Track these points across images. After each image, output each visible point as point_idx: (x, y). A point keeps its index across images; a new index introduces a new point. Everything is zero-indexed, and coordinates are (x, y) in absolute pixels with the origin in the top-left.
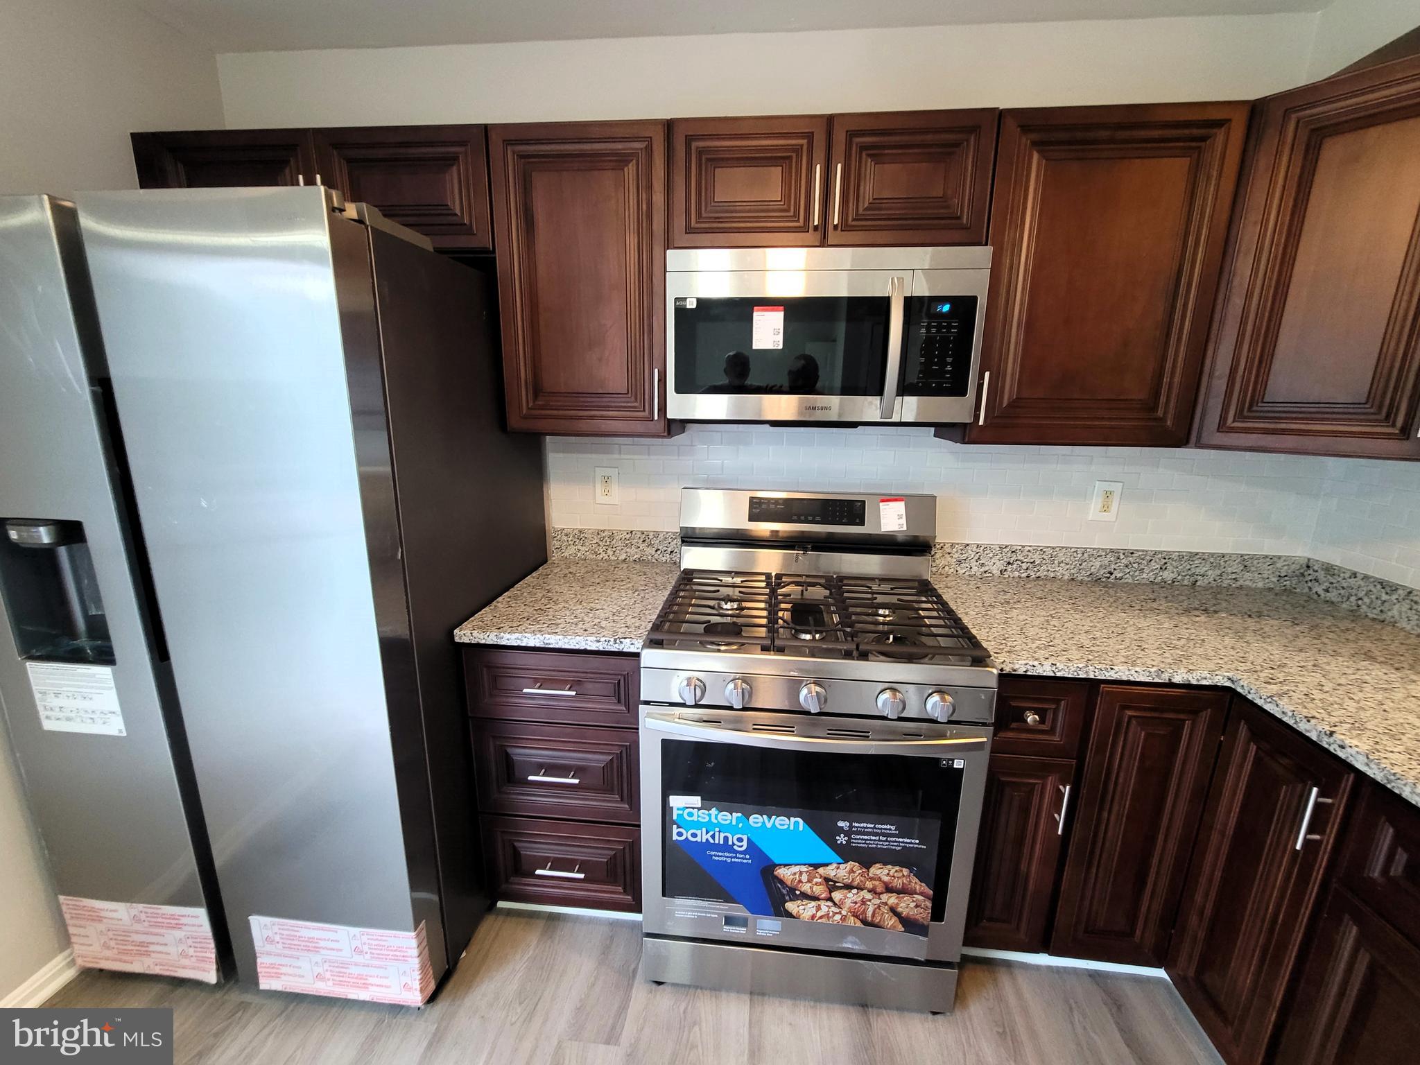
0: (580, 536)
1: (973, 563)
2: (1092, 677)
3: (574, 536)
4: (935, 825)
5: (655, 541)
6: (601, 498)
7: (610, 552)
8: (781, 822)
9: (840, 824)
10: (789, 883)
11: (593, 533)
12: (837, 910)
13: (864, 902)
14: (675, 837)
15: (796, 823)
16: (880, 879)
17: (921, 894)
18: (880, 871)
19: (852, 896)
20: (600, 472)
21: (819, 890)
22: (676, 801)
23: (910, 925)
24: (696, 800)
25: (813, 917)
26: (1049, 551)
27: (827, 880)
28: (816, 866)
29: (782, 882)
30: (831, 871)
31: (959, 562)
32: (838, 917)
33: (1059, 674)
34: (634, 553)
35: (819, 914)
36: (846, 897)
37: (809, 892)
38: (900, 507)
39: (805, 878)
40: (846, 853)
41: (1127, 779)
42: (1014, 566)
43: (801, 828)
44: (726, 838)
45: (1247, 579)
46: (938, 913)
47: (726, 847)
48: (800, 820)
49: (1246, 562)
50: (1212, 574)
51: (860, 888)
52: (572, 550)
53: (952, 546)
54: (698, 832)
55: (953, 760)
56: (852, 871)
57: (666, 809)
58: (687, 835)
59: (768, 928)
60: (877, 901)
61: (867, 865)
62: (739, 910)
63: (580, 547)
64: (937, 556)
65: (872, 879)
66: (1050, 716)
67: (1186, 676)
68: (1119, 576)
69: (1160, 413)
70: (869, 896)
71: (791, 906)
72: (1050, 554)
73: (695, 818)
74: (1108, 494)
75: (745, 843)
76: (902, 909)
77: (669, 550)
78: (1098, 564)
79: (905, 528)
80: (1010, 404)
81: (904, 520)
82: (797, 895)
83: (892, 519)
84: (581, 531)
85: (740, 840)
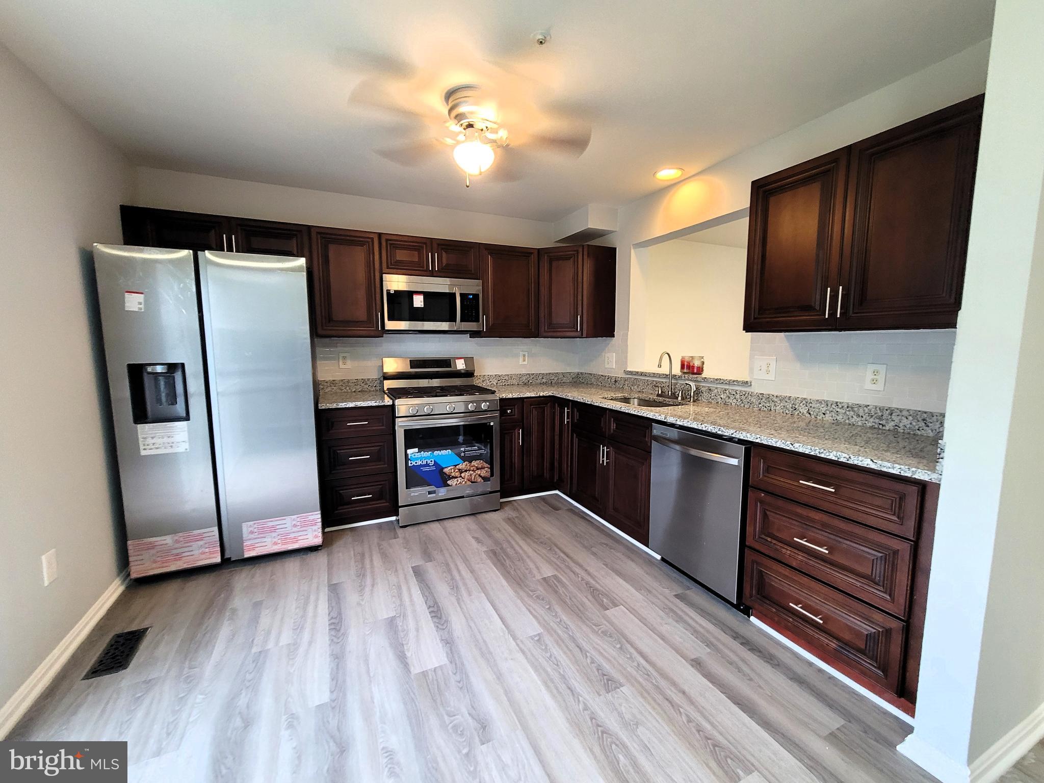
0: (333, 383)
1: (488, 381)
2: (522, 397)
3: (330, 383)
4: (488, 444)
5: (368, 382)
6: (342, 366)
7: (348, 388)
8: (444, 452)
9: (462, 449)
10: (448, 474)
11: (339, 381)
12: (463, 480)
13: (471, 475)
14: (410, 465)
15: (449, 452)
16: (475, 466)
17: (487, 467)
18: (474, 463)
19: (467, 474)
20: (341, 355)
21: (457, 474)
22: (410, 451)
23: (485, 479)
24: (416, 450)
25: (456, 484)
26: (510, 375)
27: (459, 470)
28: (456, 466)
29: (446, 474)
30: (460, 467)
31: (483, 381)
32: (464, 482)
33: (513, 397)
34: (359, 388)
35: (458, 483)
36: (465, 475)
37: (454, 476)
38: (462, 361)
39: (453, 471)
40: (464, 459)
41: (535, 428)
43: (450, 453)
44: (427, 462)
46: (492, 473)
47: (427, 465)
48: (449, 450)
49: (563, 375)
50: (555, 379)
51: (469, 471)
52: (329, 389)
53: (480, 375)
54: (418, 462)
55: (490, 423)
56: (467, 465)
57: (406, 455)
58: (414, 463)
59: (442, 492)
61: (470, 462)
62: (433, 488)
63: (333, 387)
64: (476, 378)
65: (473, 466)
66: (513, 410)
67: (543, 394)
68: (531, 382)
69: (530, 327)
70: (472, 473)
71: (449, 482)
72: (511, 377)
73: (416, 457)
74: (524, 356)
75: (433, 462)
76: (482, 475)
77: (375, 386)
78: (525, 378)
79: (465, 368)
80: (492, 325)
81: (464, 365)
82: (450, 477)
83: (460, 365)
84: (333, 380)
85: (431, 461)
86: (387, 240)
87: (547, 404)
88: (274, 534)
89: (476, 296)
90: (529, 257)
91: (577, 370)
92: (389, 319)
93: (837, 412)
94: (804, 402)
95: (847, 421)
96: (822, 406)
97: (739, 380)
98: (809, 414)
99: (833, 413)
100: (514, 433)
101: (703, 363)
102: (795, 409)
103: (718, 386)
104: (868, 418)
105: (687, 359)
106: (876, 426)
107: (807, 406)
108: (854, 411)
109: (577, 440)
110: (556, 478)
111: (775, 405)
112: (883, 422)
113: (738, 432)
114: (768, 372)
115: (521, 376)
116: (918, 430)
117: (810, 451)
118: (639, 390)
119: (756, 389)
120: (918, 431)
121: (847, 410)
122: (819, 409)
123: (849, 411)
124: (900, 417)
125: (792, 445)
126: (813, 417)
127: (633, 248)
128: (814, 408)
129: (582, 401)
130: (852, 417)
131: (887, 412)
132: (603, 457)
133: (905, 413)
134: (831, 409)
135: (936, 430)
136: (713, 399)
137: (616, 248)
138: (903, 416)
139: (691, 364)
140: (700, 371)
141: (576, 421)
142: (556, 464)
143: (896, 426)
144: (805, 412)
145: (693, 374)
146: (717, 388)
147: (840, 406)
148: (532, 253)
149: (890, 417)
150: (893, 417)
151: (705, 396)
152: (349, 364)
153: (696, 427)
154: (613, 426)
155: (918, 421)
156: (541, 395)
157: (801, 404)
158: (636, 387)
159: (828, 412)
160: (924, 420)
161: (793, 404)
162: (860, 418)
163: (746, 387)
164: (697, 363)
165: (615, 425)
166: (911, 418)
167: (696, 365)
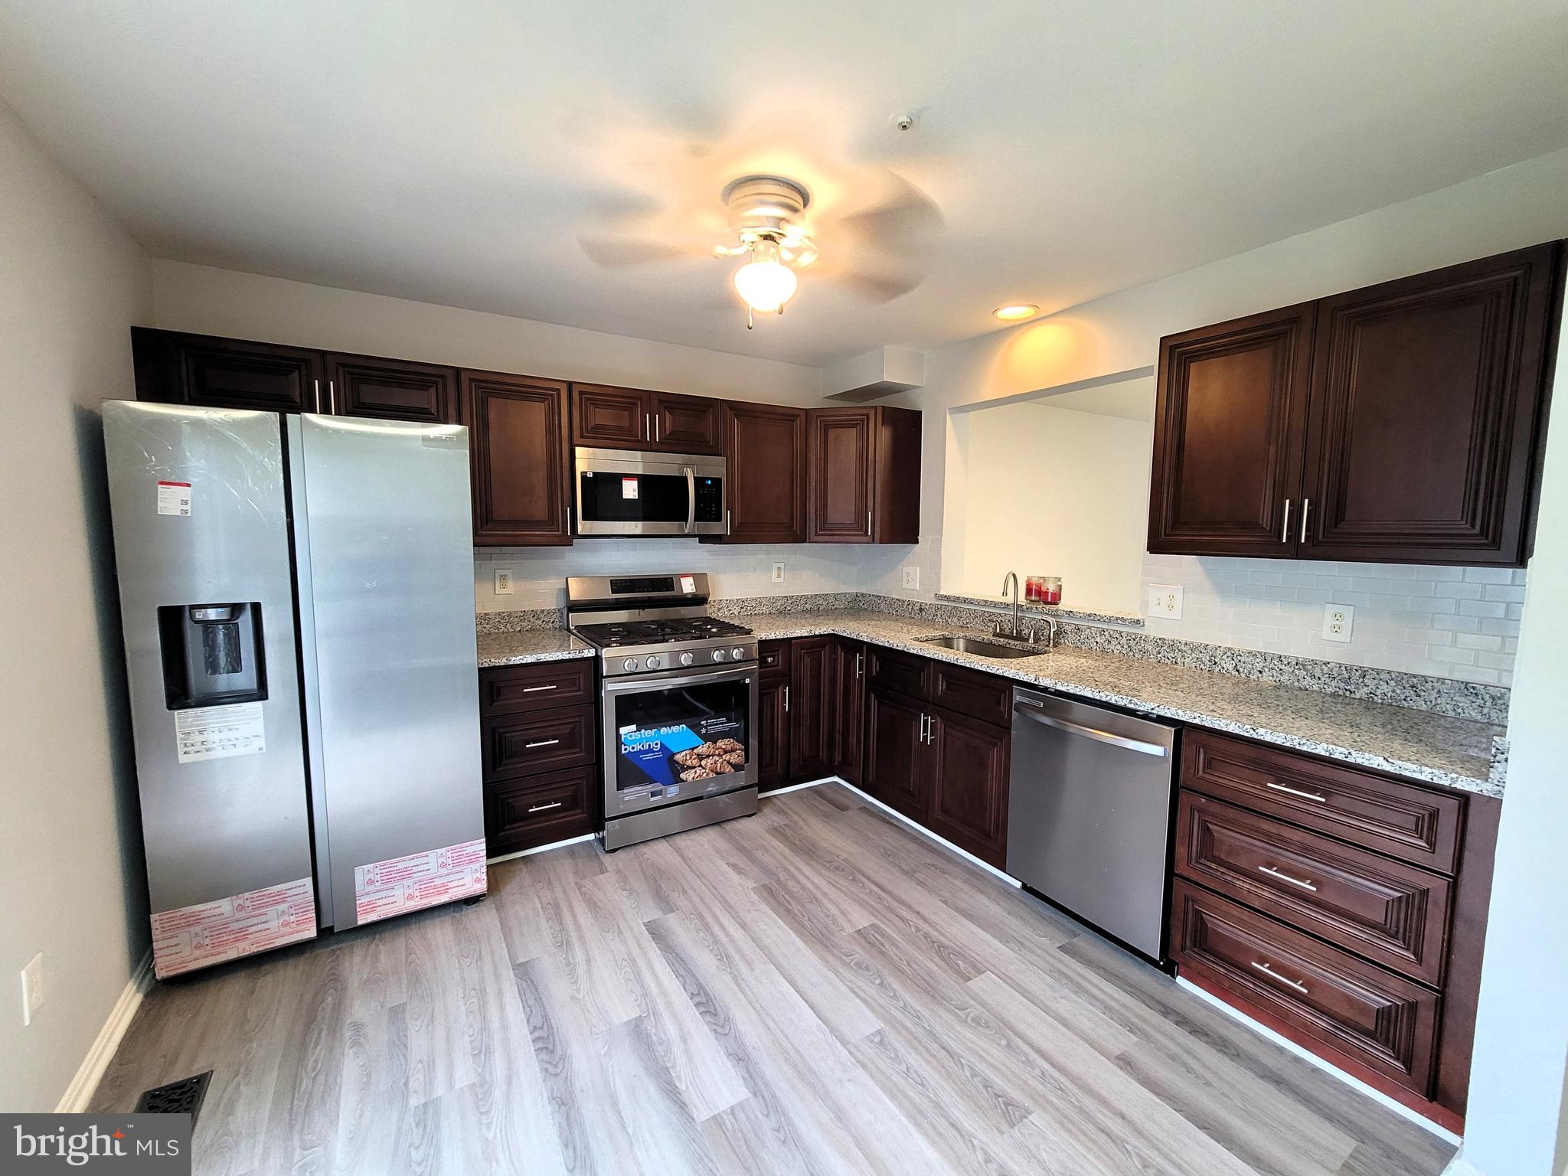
0: (485, 617)
1: (726, 610)
2: (789, 637)
3: (480, 619)
4: (741, 713)
5: (542, 616)
6: (500, 590)
7: (509, 626)
8: (675, 729)
9: (702, 723)
10: (681, 763)
11: (496, 615)
12: (704, 771)
13: (715, 763)
14: (623, 752)
15: (682, 728)
16: (721, 748)
17: (739, 749)
18: (721, 743)
19: (710, 761)
20: (499, 572)
21: (695, 762)
22: (623, 730)
23: (737, 767)
24: (633, 727)
25: (694, 778)
26: (759, 599)
27: (698, 755)
28: (693, 749)
29: (678, 763)
30: (700, 750)
31: (719, 610)
32: (705, 774)
33: (777, 638)
34: (526, 625)
35: (696, 776)
36: (707, 762)
37: (691, 765)
38: (690, 580)
39: (688, 757)
40: (706, 738)
41: (807, 683)
42: (744, 609)
43: (685, 729)
44: (649, 745)
45: (837, 605)
46: (747, 757)
47: (650, 750)
48: (684, 725)
49: (836, 597)
50: (825, 603)
51: (713, 756)
53: (714, 601)
54: (635, 746)
55: (745, 680)
56: (709, 747)
57: (618, 736)
58: (629, 749)
59: (673, 792)
60: (721, 760)
61: (715, 742)
62: (658, 787)
63: (485, 626)
64: (709, 606)
65: (718, 749)
66: (776, 657)
68: (790, 609)
69: (795, 527)
70: (718, 759)
71: (683, 776)
72: (760, 602)
73: (633, 738)
74: (779, 569)
75: (659, 746)
76: (733, 761)
77: (552, 620)
78: (780, 604)
79: (695, 591)
80: (739, 525)
81: (694, 587)
82: (686, 768)
83: (688, 586)
84: (486, 614)
85: (657, 744)
86: (581, 393)
87: (824, 647)
88: (410, 882)
89: (717, 482)
90: (793, 421)
91: (854, 590)
92: (584, 519)
93: (1281, 670)
94: (1229, 654)
95: (1296, 684)
96: (1258, 660)
97: (1125, 618)
98: (1238, 671)
99: (1274, 672)
100: (776, 693)
101: (1060, 587)
102: (1215, 664)
103: (1091, 625)
104: (1328, 680)
105: (1035, 581)
106: (1341, 693)
107: (1233, 660)
108: (1306, 670)
109: (876, 702)
110: (838, 758)
111: (1183, 656)
112: (1352, 688)
113: (1162, 707)
114: (1171, 608)
115: (774, 600)
116: (1405, 700)
117: (1284, 740)
118: (961, 624)
119: (1152, 631)
120: (1403, 702)
121: (1297, 667)
122: (1253, 665)
123: (1299, 669)
124: (1376, 682)
125: (1254, 730)
126: (1243, 676)
127: (950, 414)
128: (1244, 663)
129: (886, 645)
130: (1304, 678)
131: (1358, 674)
132: (925, 731)
133: (1383, 676)
134: (1272, 666)
135: (1431, 702)
136: (1083, 643)
137: (921, 412)
138: (1381, 679)
139: (1044, 589)
140: (1056, 598)
141: (874, 674)
142: (838, 737)
143: (1371, 693)
144: (1231, 668)
145: (1047, 603)
146: (1089, 628)
147: (1286, 663)
148: (798, 416)
149: (1362, 680)
150: (1366, 680)
151: (1070, 639)
152: (511, 587)
153: (1090, 695)
154: (942, 686)
155: (1404, 688)
156: (817, 633)
157: (1225, 657)
158: (955, 620)
159: (1267, 670)
160: (1412, 687)
161: (1212, 656)
162: (1316, 681)
163: (1136, 628)
164: (1051, 587)
165: (945, 684)
166: (1393, 683)
167: (1050, 590)
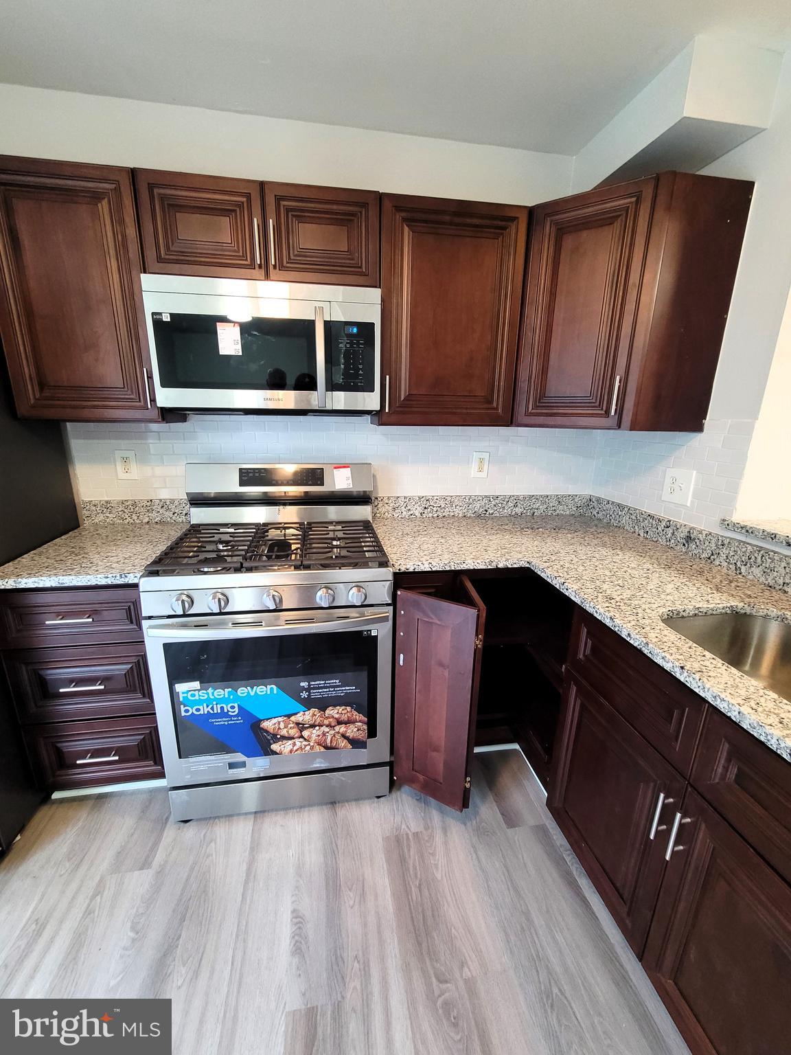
0: (107, 506)
1: (403, 509)
2: (453, 569)
3: (101, 507)
4: (364, 675)
5: (172, 507)
6: (121, 474)
7: (134, 517)
8: (261, 690)
9: (302, 684)
10: (272, 731)
11: (118, 503)
12: (307, 743)
13: (324, 734)
14: (183, 714)
15: (272, 689)
16: (333, 717)
17: (360, 721)
18: (332, 712)
19: (316, 732)
20: (118, 454)
21: (293, 732)
22: (181, 688)
23: (356, 743)
24: (196, 685)
25: (291, 751)
26: (449, 499)
27: (298, 724)
28: (289, 716)
29: (267, 731)
30: (299, 718)
31: (394, 509)
32: (308, 748)
33: (434, 569)
34: (155, 517)
35: (295, 748)
36: (312, 733)
37: (287, 735)
38: (347, 472)
39: (282, 725)
40: (308, 704)
42: (429, 510)
43: (275, 692)
44: (222, 708)
45: (561, 510)
46: (372, 732)
47: (223, 714)
48: (273, 686)
49: (559, 500)
50: (543, 508)
51: (320, 726)
52: (101, 517)
53: (387, 498)
54: (201, 707)
55: (370, 631)
56: (314, 715)
57: (173, 695)
58: (192, 710)
59: (258, 765)
60: (332, 732)
61: (323, 709)
62: (239, 757)
63: (108, 515)
64: (379, 506)
67: (505, 563)
68: (491, 512)
69: (495, 405)
70: (327, 729)
71: (275, 747)
72: (450, 501)
73: (197, 697)
74: (481, 461)
75: (236, 710)
76: (350, 734)
77: (184, 512)
78: (478, 505)
79: (352, 486)
80: (407, 399)
81: (350, 481)
82: (276, 738)
83: (341, 481)
84: (107, 502)
85: (233, 707)
89: (366, 328)
91: (588, 491)
92: (163, 386)
109: (579, 702)
115: (471, 500)
129: (608, 622)
137: (754, 182)
141: (581, 656)
148: (514, 219)
152: (136, 471)
